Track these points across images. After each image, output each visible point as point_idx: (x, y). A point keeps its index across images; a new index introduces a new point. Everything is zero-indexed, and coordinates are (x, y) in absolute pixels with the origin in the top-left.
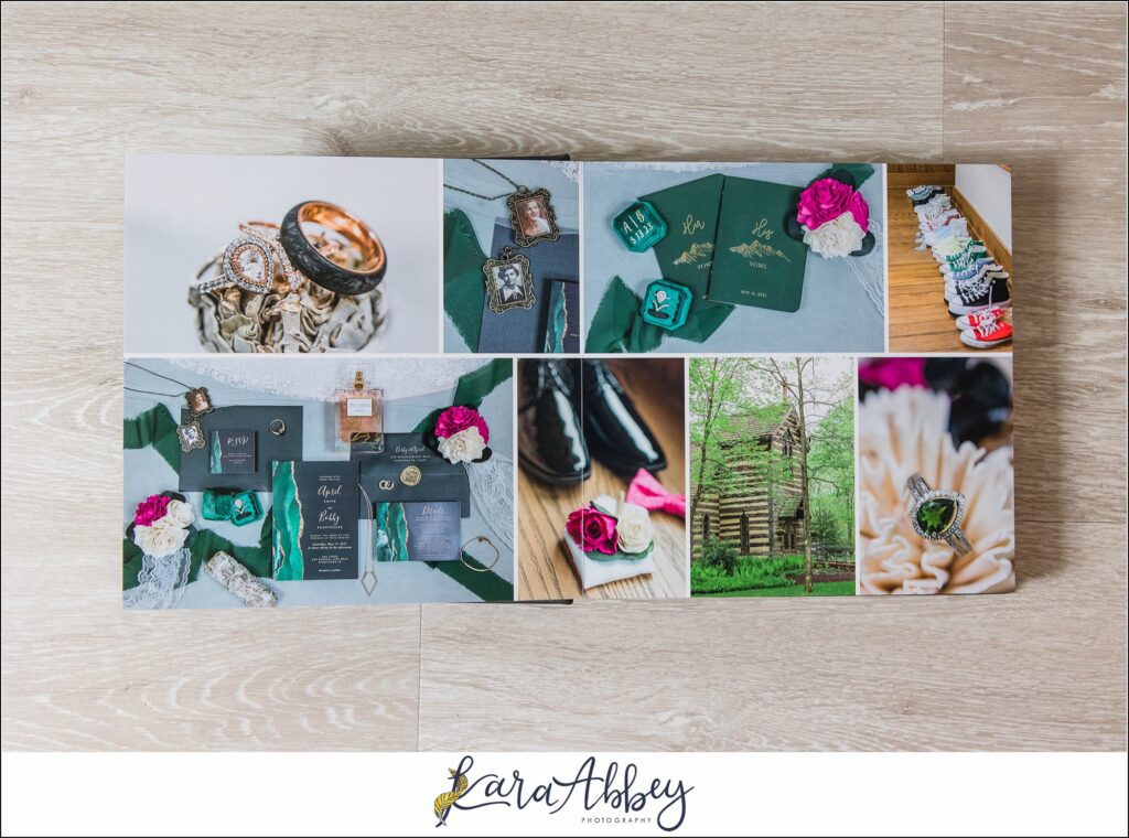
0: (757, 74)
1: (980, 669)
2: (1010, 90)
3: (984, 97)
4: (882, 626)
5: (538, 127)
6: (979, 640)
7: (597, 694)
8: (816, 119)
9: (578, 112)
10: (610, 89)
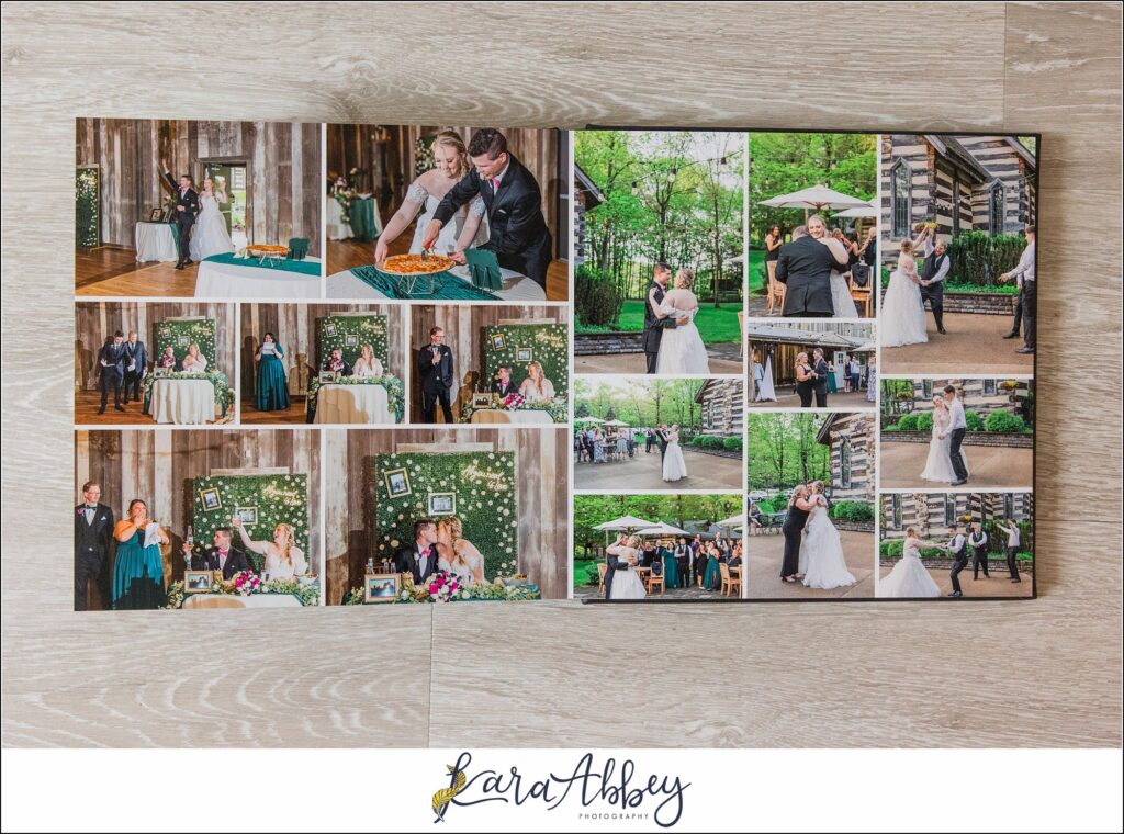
0: (799, 32)
1: (1036, 680)
2: (1078, 50)
3: (1050, 57)
4: (930, 633)
5: (561, 90)
6: (1034, 649)
7: (620, 701)
8: (863, 81)
9: (603, 73)
10: (639, 48)
